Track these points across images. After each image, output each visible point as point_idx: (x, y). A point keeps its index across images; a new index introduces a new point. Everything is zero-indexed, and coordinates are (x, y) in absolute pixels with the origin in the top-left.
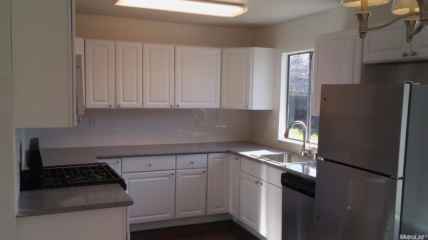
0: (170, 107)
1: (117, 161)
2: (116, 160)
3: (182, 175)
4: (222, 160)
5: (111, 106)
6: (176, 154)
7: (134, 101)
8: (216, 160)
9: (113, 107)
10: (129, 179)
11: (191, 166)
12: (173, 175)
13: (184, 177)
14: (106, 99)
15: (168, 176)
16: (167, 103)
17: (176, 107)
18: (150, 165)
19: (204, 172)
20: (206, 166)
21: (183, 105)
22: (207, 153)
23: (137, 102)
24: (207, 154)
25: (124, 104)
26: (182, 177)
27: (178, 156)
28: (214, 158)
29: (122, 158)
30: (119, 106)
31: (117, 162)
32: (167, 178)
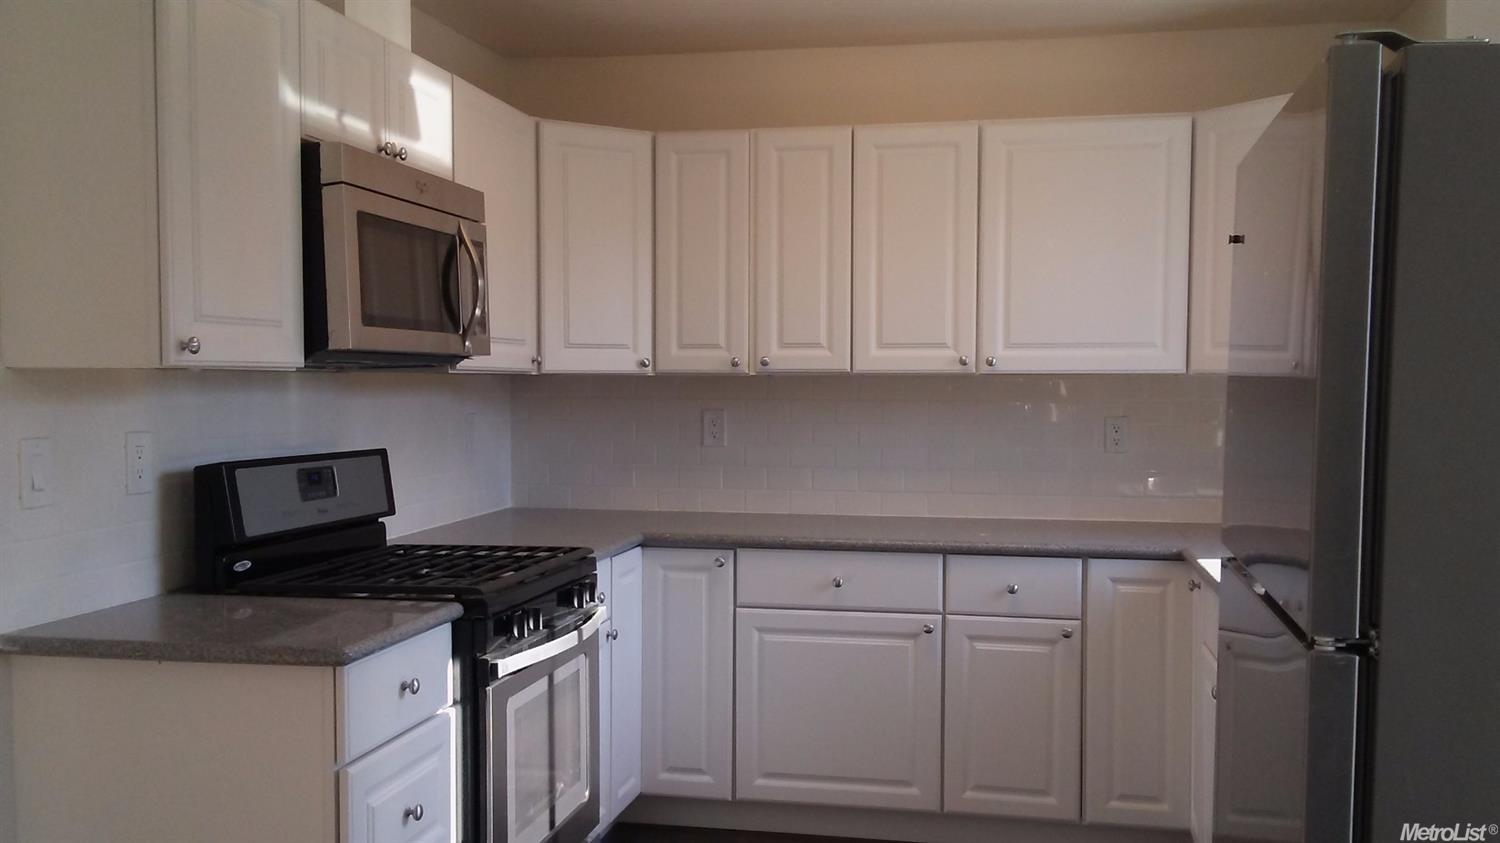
0: (958, 368)
1: (717, 560)
2: (717, 554)
3: (972, 638)
4: (1155, 590)
5: (735, 364)
6: (946, 552)
7: (818, 345)
8: (1123, 588)
9: (744, 368)
10: (760, 630)
11: (1006, 603)
12: (929, 632)
13: (980, 646)
14: (722, 341)
15: (914, 636)
16: (950, 353)
17: (985, 369)
18: (838, 585)
19: (1066, 636)
20: (1079, 614)
21: (1010, 360)
22: (1085, 556)
23: (830, 348)
24: (1079, 562)
25: (783, 359)
26: (973, 647)
27: (951, 559)
28: (1115, 580)
29: (738, 550)
30: (764, 364)
31: (719, 563)
32: (909, 644)
